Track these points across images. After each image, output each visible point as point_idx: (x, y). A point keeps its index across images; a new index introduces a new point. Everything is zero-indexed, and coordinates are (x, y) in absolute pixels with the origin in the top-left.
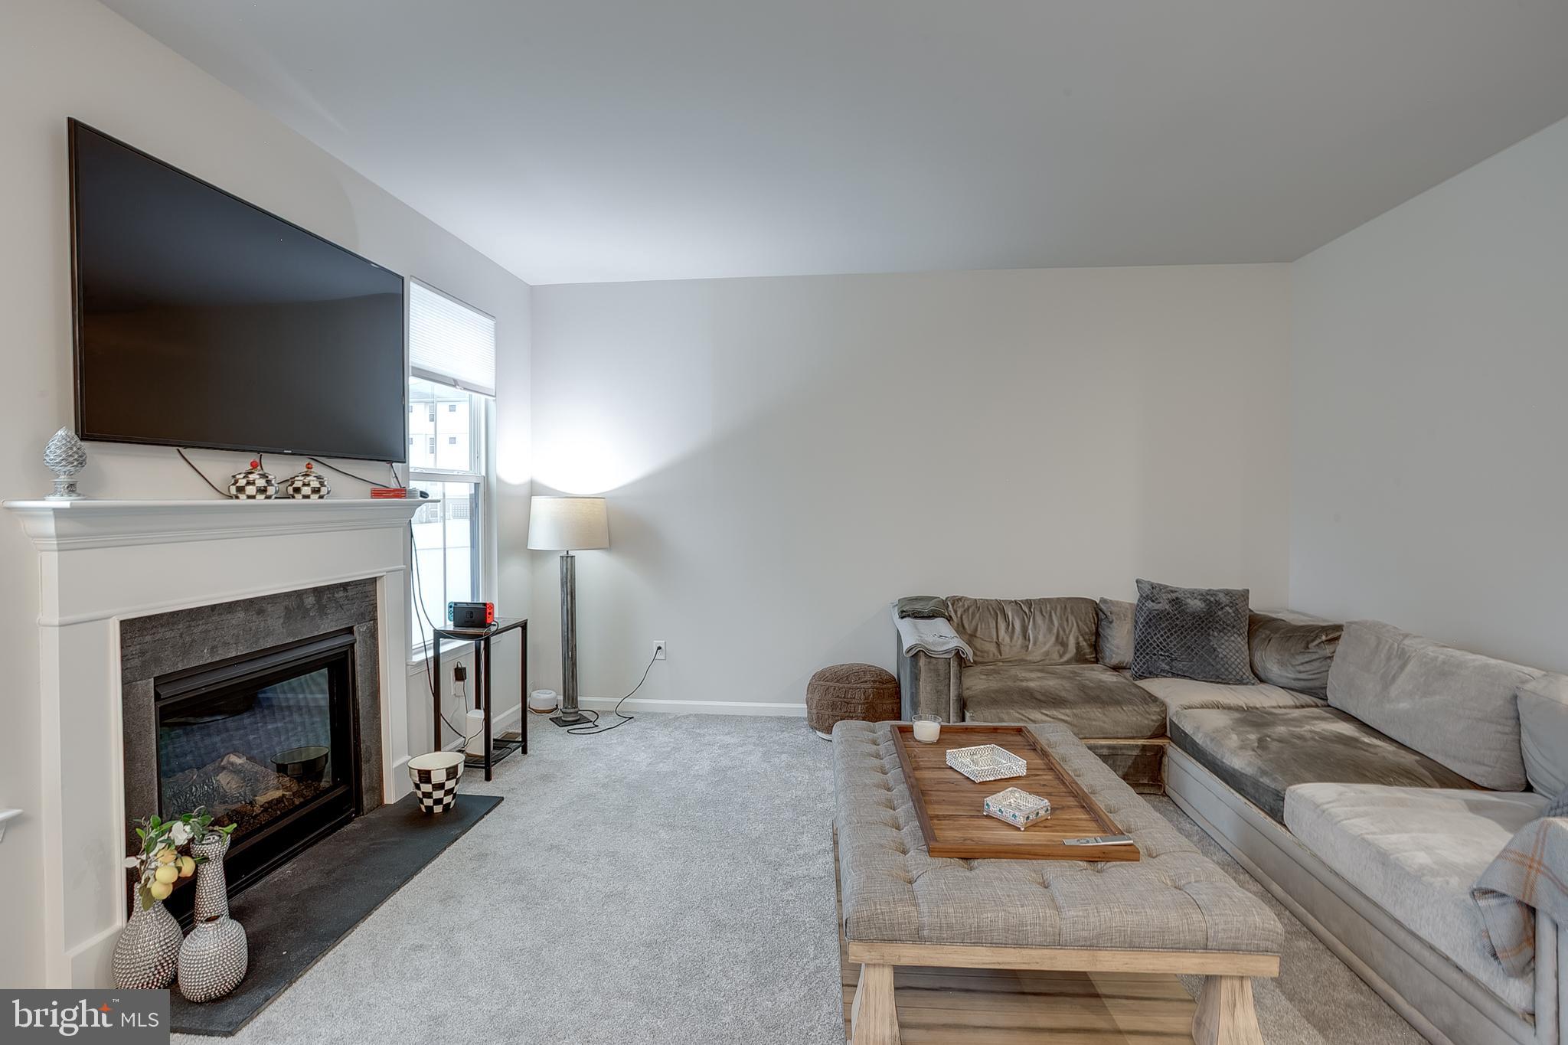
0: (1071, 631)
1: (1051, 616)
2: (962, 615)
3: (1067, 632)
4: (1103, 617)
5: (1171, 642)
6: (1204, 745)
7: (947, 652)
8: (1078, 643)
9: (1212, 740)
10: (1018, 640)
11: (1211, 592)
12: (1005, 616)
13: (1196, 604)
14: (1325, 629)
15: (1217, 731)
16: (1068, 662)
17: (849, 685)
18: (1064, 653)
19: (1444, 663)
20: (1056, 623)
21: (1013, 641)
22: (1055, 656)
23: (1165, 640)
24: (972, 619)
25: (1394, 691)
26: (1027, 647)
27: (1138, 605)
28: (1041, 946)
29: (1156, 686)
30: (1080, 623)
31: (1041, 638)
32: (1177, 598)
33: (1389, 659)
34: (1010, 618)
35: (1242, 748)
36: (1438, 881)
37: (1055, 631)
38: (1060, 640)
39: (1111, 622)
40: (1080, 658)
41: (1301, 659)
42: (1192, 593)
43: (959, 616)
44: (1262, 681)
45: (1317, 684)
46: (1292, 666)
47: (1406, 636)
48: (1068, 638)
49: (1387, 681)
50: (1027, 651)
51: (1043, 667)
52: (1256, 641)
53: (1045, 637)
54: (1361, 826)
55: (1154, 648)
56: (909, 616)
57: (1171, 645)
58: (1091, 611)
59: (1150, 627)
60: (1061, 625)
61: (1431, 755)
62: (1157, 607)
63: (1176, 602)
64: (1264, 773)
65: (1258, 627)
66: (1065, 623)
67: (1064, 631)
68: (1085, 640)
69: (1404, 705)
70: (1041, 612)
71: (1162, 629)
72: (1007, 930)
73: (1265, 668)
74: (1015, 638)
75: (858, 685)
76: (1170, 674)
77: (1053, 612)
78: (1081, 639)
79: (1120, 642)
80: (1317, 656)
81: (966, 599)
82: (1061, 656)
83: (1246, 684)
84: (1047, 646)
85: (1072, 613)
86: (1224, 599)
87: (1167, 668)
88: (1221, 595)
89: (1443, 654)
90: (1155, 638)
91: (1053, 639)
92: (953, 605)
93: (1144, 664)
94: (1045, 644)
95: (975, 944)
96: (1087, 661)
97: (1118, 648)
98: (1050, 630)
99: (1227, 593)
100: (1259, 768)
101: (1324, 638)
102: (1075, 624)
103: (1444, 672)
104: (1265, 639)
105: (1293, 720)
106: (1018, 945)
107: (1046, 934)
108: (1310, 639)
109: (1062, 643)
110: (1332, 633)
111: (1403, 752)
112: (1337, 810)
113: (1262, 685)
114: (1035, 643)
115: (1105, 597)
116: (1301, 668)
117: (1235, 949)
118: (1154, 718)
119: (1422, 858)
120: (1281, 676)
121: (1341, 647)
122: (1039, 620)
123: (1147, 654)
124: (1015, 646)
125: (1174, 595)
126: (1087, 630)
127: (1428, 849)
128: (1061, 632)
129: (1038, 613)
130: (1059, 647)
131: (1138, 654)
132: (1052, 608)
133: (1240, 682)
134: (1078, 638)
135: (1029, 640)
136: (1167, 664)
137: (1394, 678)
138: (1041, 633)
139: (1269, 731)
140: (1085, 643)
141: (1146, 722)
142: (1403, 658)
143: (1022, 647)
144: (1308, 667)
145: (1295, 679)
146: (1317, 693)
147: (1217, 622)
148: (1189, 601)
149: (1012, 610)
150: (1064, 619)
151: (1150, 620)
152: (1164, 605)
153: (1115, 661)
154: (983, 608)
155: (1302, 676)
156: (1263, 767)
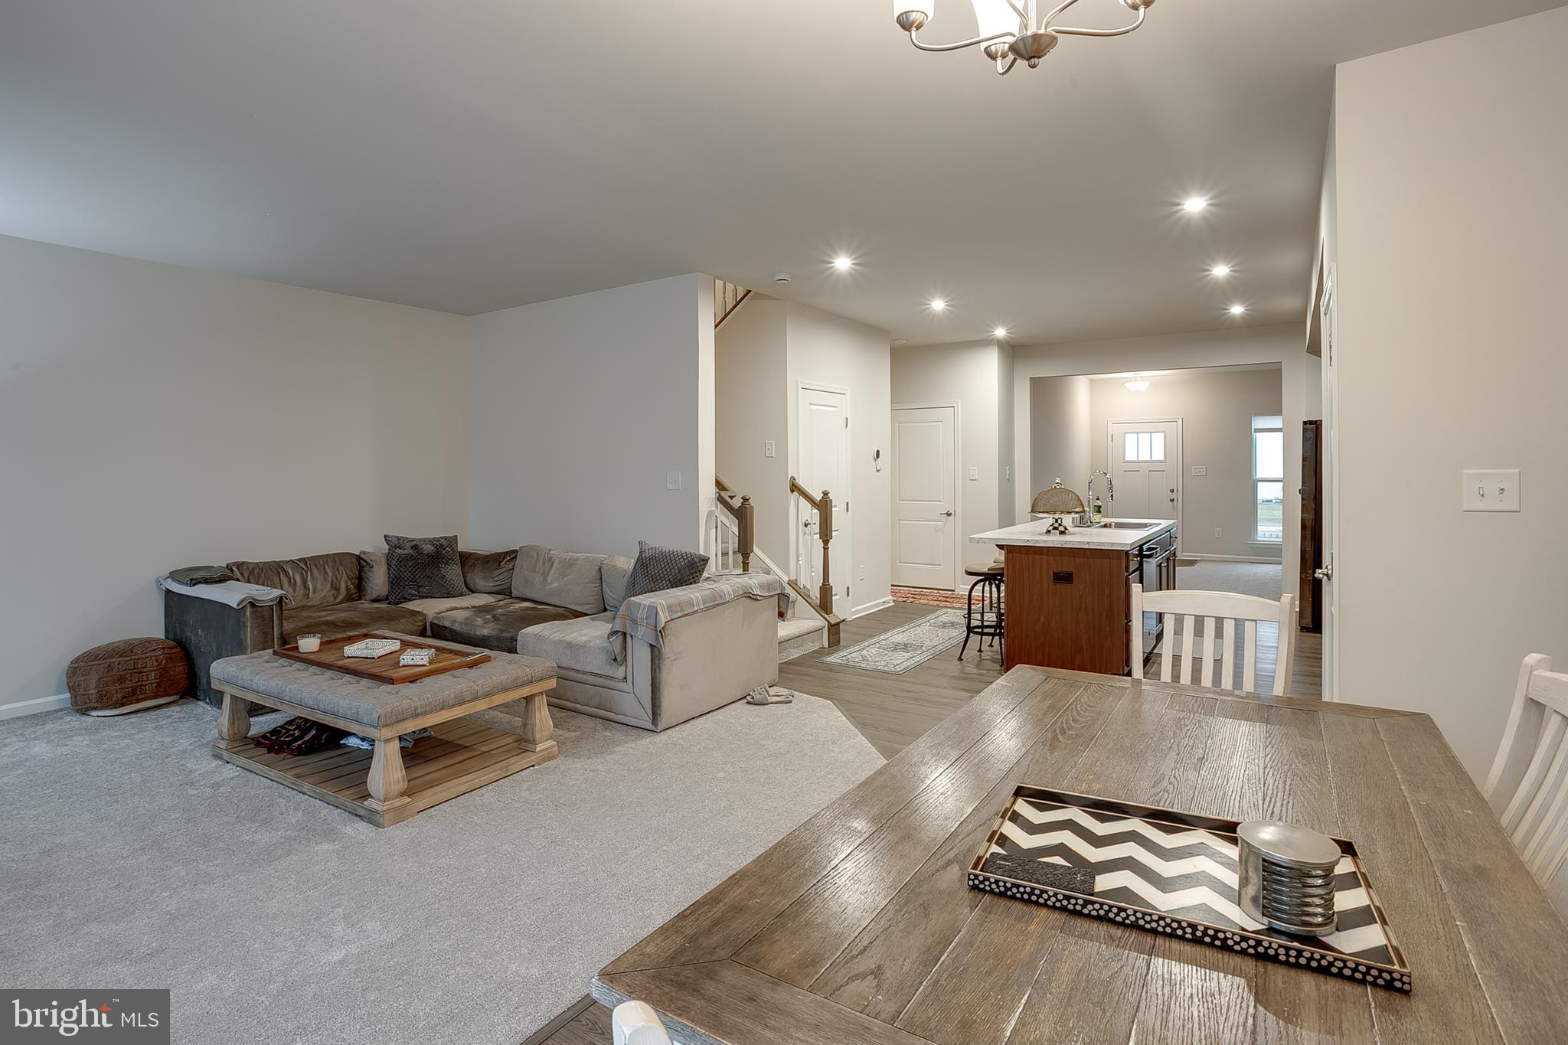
0: (341, 578)
1: (324, 568)
2: (248, 576)
3: (339, 579)
4: (365, 564)
5: (417, 575)
6: (461, 630)
7: (271, 600)
8: (347, 587)
9: (466, 625)
10: (300, 591)
11: (438, 540)
12: (286, 573)
13: (428, 548)
14: (507, 554)
15: (466, 619)
16: (341, 602)
17: (136, 657)
18: (338, 595)
19: (570, 560)
20: (330, 574)
21: (297, 591)
22: (331, 599)
23: (412, 574)
24: (259, 579)
25: (549, 579)
26: (308, 595)
27: (389, 553)
28: (471, 701)
29: (413, 605)
30: (348, 571)
31: (319, 586)
32: (416, 545)
33: (544, 563)
34: (291, 574)
35: (485, 623)
36: (592, 644)
37: (330, 578)
38: (334, 586)
39: (372, 567)
40: (350, 598)
41: (497, 573)
42: (424, 540)
43: (246, 577)
44: (473, 592)
45: (506, 586)
46: (492, 578)
47: (550, 550)
48: (339, 583)
49: (545, 575)
50: (308, 598)
51: (323, 607)
52: (467, 567)
53: (322, 585)
54: (557, 636)
55: (406, 581)
56: (200, 582)
57: (417, 577)
58: (354, 560)
59: (401, 567)
60: (334, 574)
61: (569, 606)
62: (405, 552)
63: (415, 547)
64: (503, 631)
65: (467, 560)
66: (337, 573)
67: (337, 578)
68: (352, 584)
69: (555, 585)
70: (316, 566)
71: (410, 567)
72: (455, 697)
73: (474, 583)
74: (298, 589)
75: (147, 655)
76: (418, 597)
77: (326, 565)
78: (349, 583)
79: (379, 581)
80: (505, 570)
81: (248, 563)
82: (335, 598)
83: (465, 595)
84: (325, 592)
85: (341, 564)
86: (445, 543)
87: (416, 593)
88: (443, 540)
89: (569, 555)
90: (405, 574)
91: (329, 586)
92: (238, 569)
93: (399, 593)
94: (322, 590)
95: (441, 709)
96: (354, 600)
97: (377, 586)
98: (326, 579)
99: (446, 538)
100: (500, 629)
101: (508, 558)
102: (344, 573)
103: (570, 564)
104: (472, 565)
105: (502, 606)
106: (461, 704)
107: (472, 694)
108: (500, 560)
109: (335, 588)
110: (512, 555)
111: (557, 608)
112: (546, 633)
113: (475, 594)
114: (314, 592)
115: (364, 550)
116: (497, 579)
117: (542, 679)
118: (420, 624)
119: (585, 638)
120: (484, 586)
121: (518, 562)
122: (316, 572)
123: (401, 586)
124: (298, 596)
125: (414, 543)
126: (353, 576)
127: (585, 635)
128: (335, 580)
129: (314, 567)
130: (333, 592)
131: (394, 587)
132: (324, 561)
133: (461, 595)
134: (347, 582)
135: (309, 590)
136: (416, 590)
137: (548, 573)
138: (319, 581)
139: (495, 613)
140: (352, 586)
141: (416, 628)
142: (551, 561)
143: (304, 596)
144: (501, 577)
145: (493, 586)
146: (506, 592)
147: (443, 558)
148: (424, 546)
149: (291, 567)
150: (336, 569)
151: (401, 562)
152: (408, 551)
153: (374, 596)
154: (265, 568)
155: (498, 583)
156: (502, 628)
